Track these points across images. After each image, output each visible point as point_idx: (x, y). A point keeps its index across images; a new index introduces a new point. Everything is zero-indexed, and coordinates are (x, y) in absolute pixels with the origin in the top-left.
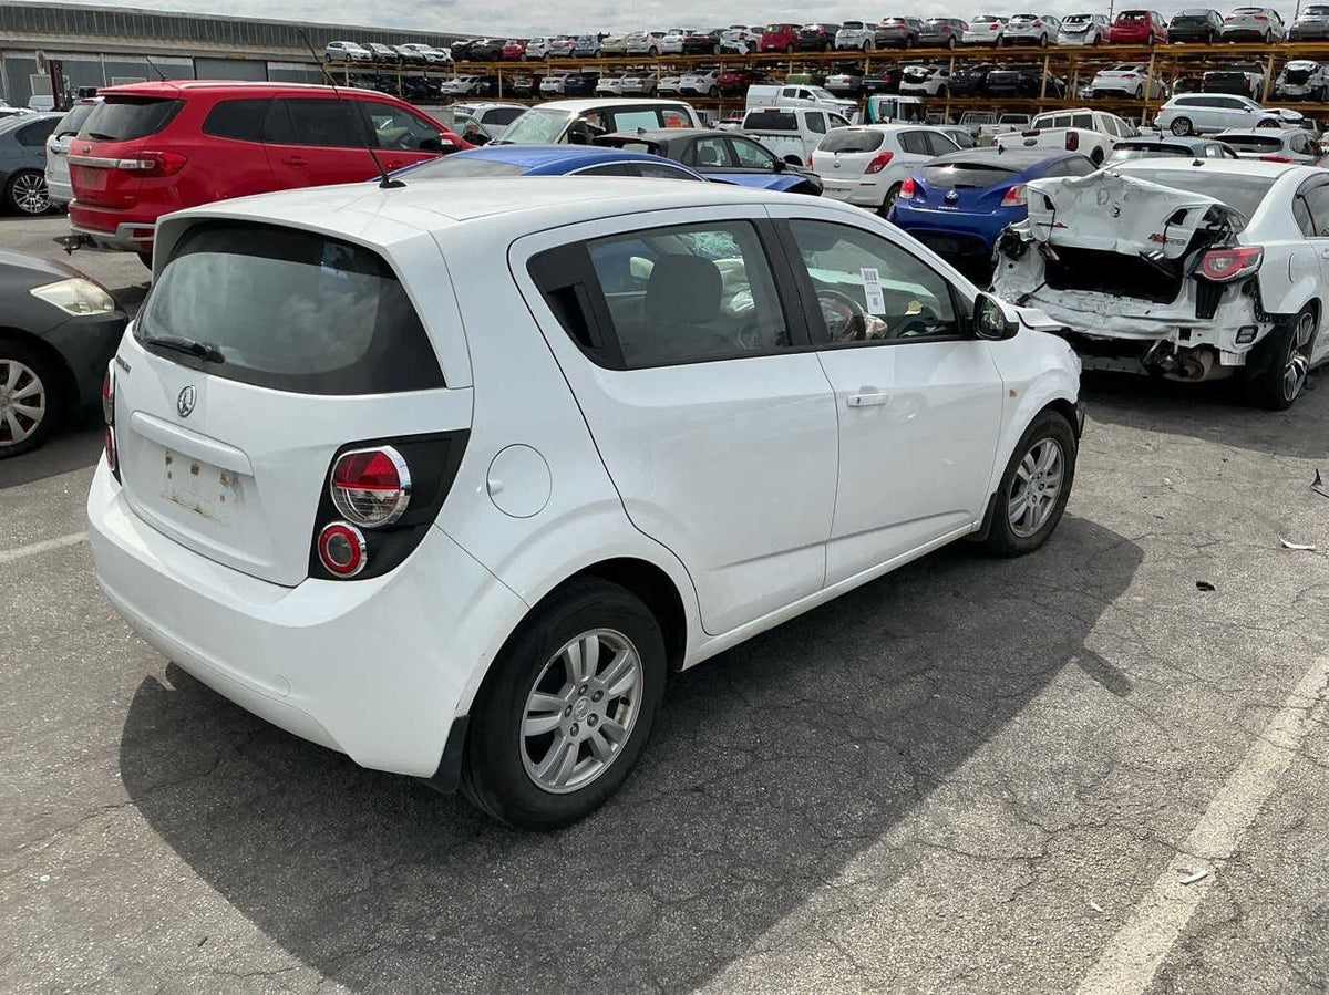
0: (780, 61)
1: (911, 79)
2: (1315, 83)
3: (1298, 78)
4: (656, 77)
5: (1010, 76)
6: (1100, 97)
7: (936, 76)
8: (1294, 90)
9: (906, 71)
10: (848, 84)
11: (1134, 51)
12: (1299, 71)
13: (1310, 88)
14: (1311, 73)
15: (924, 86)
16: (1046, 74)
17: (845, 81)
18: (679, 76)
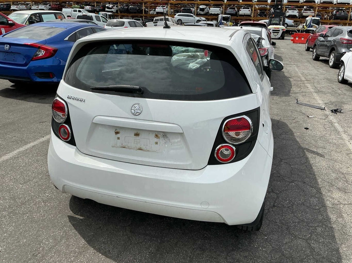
0: (67, 2)
1: (108, 8)
2: (206, 11)
3: (202, 10)
4: (30, 6)
5: (135, 8)
6: (158, 14)
7: (115, 7)
8: (202, 13)
9: (107, 5)
10: (91, 9)
11: (164, 2)
12: (202, 8)
13: (205, 12)
14: (205, 9)
15: (112, 10)
16: (144, 8)
17: (90, 8)
18: (38, 5)
